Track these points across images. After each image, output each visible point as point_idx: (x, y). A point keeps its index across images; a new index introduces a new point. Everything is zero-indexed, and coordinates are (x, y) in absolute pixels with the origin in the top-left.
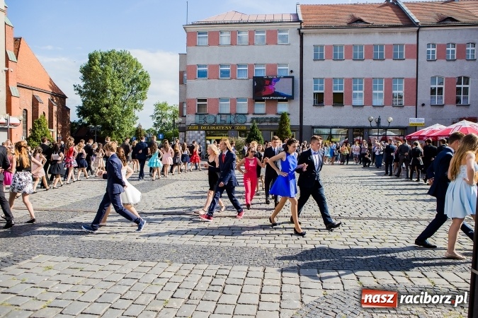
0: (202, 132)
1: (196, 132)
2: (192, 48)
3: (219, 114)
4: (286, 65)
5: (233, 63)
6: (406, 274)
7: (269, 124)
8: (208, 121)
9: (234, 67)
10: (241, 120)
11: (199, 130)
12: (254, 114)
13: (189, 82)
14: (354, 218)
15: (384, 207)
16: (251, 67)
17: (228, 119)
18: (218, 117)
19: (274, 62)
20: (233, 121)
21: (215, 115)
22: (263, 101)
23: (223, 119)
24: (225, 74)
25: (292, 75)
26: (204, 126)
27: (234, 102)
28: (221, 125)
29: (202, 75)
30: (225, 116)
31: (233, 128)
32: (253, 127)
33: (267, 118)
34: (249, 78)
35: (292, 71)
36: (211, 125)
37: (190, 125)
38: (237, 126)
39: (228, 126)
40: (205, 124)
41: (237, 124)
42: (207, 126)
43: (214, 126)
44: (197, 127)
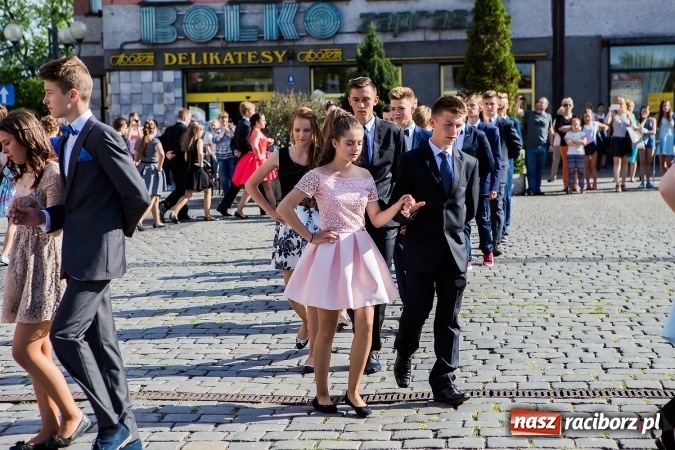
0: (169, 76)
1: (147, 76)
3: (232, 3)
7: (434, 36)
8: (189, 29)
10: (319, 23)
11: (158, 67)
20: (289, 31)
21: (218, 6)
26: (176, 51)
28: (241, 45)
31: (291, 56)
32: (369, 50)
33: (423, 14)
36: (204, 47)
37: (121, 50)
38: (307, 48)
39: (272, 49)
40: (180, 45)
41: (306, 42)
42: (189, 50)
43: (214, 50)
44: (150, 57)
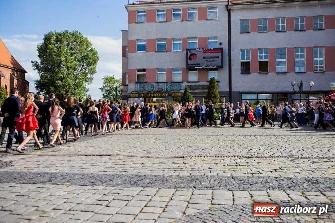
0: (141, 99)
1: (137, 99)
2: (133, 25)
3: (156, 83)
4: (216, 38)
5: (168, 37)
6: (304, 194)
7: (202, 91)
8: (147, 89)
9: (169, 41)
10: (176, 87)
11: (139, 97)
12: (188, 82)
13: (130, 55)
14: (266, 157)
15: (298, 149)
16: (185, 40)
17: (164, 87)
18: (156, 85)
19: (205, 35)
20: (169, 89)
21: (153, 83)
22: (195, 70)
23: (160, 87)
24: (162, 47)
25: (221, 46)
26: (143, 93)
27: (170, 72)
28: (158, 92)
29: (142, 48)
30: (162, 84)
31: (169, 95)
33: (200, 86)
34: (183, 51)
35: (221, 44)
36: (150, 92)
37: (131, 93)
38: (173, 93)
39: (165, 93)
40: (144, 92)
41: (173, 92)
42: (146, 93)
43: (152, 93)
44: (138, 94)
